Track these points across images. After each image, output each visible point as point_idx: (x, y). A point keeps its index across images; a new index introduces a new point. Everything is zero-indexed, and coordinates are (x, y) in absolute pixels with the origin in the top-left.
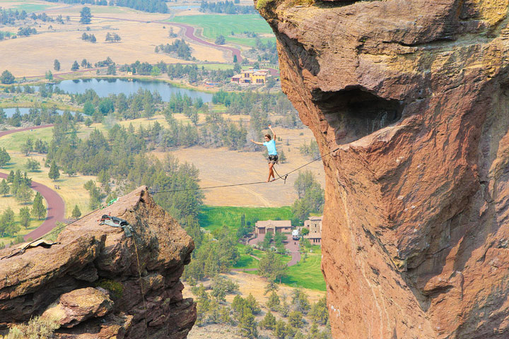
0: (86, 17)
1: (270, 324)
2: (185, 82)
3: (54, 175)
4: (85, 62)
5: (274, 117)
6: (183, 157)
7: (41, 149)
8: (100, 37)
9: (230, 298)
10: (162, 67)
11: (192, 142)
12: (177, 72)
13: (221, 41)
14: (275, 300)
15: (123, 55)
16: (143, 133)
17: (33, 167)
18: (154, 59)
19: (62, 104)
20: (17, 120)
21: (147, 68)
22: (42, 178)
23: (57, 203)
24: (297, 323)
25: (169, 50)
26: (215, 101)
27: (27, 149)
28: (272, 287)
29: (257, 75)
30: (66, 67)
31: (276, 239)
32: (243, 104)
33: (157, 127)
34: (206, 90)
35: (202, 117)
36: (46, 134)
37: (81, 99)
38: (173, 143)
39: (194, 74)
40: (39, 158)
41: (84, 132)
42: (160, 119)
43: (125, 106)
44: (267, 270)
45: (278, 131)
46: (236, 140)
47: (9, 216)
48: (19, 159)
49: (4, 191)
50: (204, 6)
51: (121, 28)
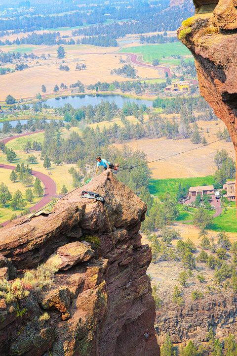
0: (61, 54)
1: (204, 259)
2: (132, 94)
3: (47, 165)
4: (62, 85)
5: (196, 114)
6: (135, 146)
7: (37, 147)
8: (72, 67)
9: (175, 243)
10: (117, 85)
11: (141, 135)
12: (127, 87)
13: (156, 63)
14: (206, 242)
15: (89, 79)
16: (106, 132)
17: (33, 160)
18: (110, 79)
19: (49, 115)
20: (19, 129)
21: (106, 86)
22: (39, 167)
23: (51, 184)
24: (223, 256)
25: (120, 72)
26: (155, 106)
27: (28, 149)
28: (203, 233)
29: (183, 85)
30: (50, 89)
31: (204, 199)
32: (175, 106)
33: (116, 127)
34: (148, 99)
35: (146, 117)
36: (39, 137)
37: (62, 111)
38: (127, 137)
39: (139, 88)
40: (36, 154)
41: (66, 134)
42: (117, 121)
43: (92, 114)
44: (199, 220)
45: (200, 123)
46: (171, 132)
47: (19, 195)
48: (22, 156)
49: (14, 178)
50: (143, 39)
51: (86, 60)
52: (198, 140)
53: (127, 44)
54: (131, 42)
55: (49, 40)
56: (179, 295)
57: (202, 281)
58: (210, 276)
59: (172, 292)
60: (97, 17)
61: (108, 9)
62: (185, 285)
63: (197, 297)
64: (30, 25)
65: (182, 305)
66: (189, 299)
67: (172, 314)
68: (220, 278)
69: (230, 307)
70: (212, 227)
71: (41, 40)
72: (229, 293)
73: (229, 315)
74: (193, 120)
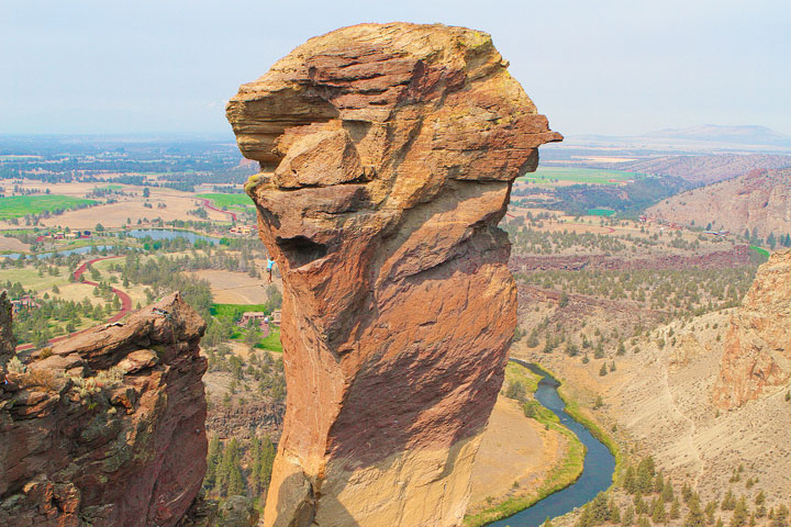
0: (147, 194)
1: (251, 371)
2: (203, 232)
3: (126, 285)
5: (255, 253)
6: (202, 275)
7: (119, 269)
8: (155, 205)
9: (228, 357)
10: (191, 223)
11: (207, 267)
12: (199, 226)
13: (225, 209)
14: (254, 358)
15: (167, 216)
16: (178, 261)
17: (114, 280)
18: (185, 219)
19: (132, 243)
20: (105, 253)
21: (182, 224)
22: (119, 286)
23: (127, 301)
24: (266, 371)
25: (194, 213)
26: (221, 243)
27: (111, 269)
28: (252, 350)
29: (245, 229)
30: (134, 222)
31: (255, 322)
32: (238, 245)
33: (187, 258)
34: (215, 237)
35: (213, 252)
36: (122, 261)
37: (143, 241)
38: (196, 267)
39: (209, 227)
40: (117, 275)
41: (144, 260)
42: (189, 253)
43: (168, 245)
44: (249, 340)
45: (257, 261)
46: (232, 265)
47: (99, 308)
48: (105, 275)
49: (96, 293)
50: (216, 188)
51: (167, 200)
52: (254, 274)
54: (206, 190)
55: (137, 182)
56: (228, 400)
57: (248, 389)
58: (255, 385)
59: (223, 397)
60: (180, 167)
61: (189, 161)
62: (234, 392)
63: (243, 402)
64: (123, 168)
65: (230, 408)
66: (236, 403)
67: (221, 415)
68: (262, 388)
69: (269, 412)
70: (260, 346)
71: (130, 181)
72: (268, 400)
73: (268, 418)
74: (251, 258)
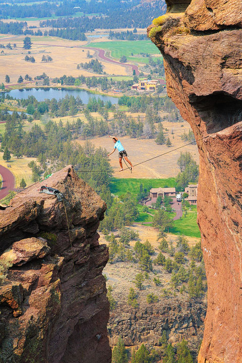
0: (28, 44)
1: (161, 261)
2: (98, 90)
3: (7, 157)
4: (27, 77)
5: (162, 114)
6: (99, 143)
8: (38, 58)
9: (133, 244)
10: (82, 79)
11: (104, 133)
12: (92, 83)
13: (124, 60)
14: (165, 245)
15: (54, 71)
16: (69, 127)
18: (76, 74)
19: (12, 106)
21: (72, 80)
23: (9, 177)
24: (180, 260)
25: (86, 67)
26: (120, 103)
28: (162, 235)
29: (150, 84)
30: (14, 80)
31: (165, 201)
32: (140, 105)
33: (80, 122)
34: (114, 96)
36: (1, 128)
37: (25, 103)
38: (91, 133)
39: (105, 84)
41: (28, 127)
42: (81, 116)
43: (56, 108)
44: (158, 222)
45: (166, 124)
46: (135, 131)
50: (112, 35)
51: (53, 52)
52: (162, 140)
53: (96, 38)
54: (100, 36)
55: (16, 30)
56: (134, 297)
57: (158, 284)
58: (167, 279)
59: (128, 293)
60: (67, 9)
61: (77, 2)
62: (141, 287)
63: (152, 299)
65: (137, 307)
66: (144, 301)
67: (125, 316)
68: (176, 282)
69: (185, 312)
71: (7, 29)
72: (184, 298)
73: (184, 320)
74: (158, 120)
